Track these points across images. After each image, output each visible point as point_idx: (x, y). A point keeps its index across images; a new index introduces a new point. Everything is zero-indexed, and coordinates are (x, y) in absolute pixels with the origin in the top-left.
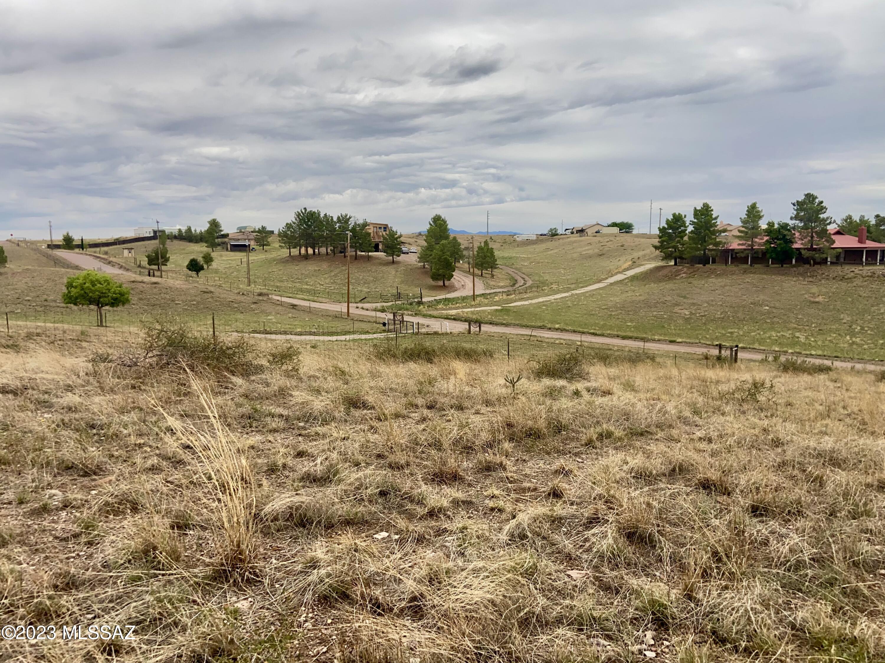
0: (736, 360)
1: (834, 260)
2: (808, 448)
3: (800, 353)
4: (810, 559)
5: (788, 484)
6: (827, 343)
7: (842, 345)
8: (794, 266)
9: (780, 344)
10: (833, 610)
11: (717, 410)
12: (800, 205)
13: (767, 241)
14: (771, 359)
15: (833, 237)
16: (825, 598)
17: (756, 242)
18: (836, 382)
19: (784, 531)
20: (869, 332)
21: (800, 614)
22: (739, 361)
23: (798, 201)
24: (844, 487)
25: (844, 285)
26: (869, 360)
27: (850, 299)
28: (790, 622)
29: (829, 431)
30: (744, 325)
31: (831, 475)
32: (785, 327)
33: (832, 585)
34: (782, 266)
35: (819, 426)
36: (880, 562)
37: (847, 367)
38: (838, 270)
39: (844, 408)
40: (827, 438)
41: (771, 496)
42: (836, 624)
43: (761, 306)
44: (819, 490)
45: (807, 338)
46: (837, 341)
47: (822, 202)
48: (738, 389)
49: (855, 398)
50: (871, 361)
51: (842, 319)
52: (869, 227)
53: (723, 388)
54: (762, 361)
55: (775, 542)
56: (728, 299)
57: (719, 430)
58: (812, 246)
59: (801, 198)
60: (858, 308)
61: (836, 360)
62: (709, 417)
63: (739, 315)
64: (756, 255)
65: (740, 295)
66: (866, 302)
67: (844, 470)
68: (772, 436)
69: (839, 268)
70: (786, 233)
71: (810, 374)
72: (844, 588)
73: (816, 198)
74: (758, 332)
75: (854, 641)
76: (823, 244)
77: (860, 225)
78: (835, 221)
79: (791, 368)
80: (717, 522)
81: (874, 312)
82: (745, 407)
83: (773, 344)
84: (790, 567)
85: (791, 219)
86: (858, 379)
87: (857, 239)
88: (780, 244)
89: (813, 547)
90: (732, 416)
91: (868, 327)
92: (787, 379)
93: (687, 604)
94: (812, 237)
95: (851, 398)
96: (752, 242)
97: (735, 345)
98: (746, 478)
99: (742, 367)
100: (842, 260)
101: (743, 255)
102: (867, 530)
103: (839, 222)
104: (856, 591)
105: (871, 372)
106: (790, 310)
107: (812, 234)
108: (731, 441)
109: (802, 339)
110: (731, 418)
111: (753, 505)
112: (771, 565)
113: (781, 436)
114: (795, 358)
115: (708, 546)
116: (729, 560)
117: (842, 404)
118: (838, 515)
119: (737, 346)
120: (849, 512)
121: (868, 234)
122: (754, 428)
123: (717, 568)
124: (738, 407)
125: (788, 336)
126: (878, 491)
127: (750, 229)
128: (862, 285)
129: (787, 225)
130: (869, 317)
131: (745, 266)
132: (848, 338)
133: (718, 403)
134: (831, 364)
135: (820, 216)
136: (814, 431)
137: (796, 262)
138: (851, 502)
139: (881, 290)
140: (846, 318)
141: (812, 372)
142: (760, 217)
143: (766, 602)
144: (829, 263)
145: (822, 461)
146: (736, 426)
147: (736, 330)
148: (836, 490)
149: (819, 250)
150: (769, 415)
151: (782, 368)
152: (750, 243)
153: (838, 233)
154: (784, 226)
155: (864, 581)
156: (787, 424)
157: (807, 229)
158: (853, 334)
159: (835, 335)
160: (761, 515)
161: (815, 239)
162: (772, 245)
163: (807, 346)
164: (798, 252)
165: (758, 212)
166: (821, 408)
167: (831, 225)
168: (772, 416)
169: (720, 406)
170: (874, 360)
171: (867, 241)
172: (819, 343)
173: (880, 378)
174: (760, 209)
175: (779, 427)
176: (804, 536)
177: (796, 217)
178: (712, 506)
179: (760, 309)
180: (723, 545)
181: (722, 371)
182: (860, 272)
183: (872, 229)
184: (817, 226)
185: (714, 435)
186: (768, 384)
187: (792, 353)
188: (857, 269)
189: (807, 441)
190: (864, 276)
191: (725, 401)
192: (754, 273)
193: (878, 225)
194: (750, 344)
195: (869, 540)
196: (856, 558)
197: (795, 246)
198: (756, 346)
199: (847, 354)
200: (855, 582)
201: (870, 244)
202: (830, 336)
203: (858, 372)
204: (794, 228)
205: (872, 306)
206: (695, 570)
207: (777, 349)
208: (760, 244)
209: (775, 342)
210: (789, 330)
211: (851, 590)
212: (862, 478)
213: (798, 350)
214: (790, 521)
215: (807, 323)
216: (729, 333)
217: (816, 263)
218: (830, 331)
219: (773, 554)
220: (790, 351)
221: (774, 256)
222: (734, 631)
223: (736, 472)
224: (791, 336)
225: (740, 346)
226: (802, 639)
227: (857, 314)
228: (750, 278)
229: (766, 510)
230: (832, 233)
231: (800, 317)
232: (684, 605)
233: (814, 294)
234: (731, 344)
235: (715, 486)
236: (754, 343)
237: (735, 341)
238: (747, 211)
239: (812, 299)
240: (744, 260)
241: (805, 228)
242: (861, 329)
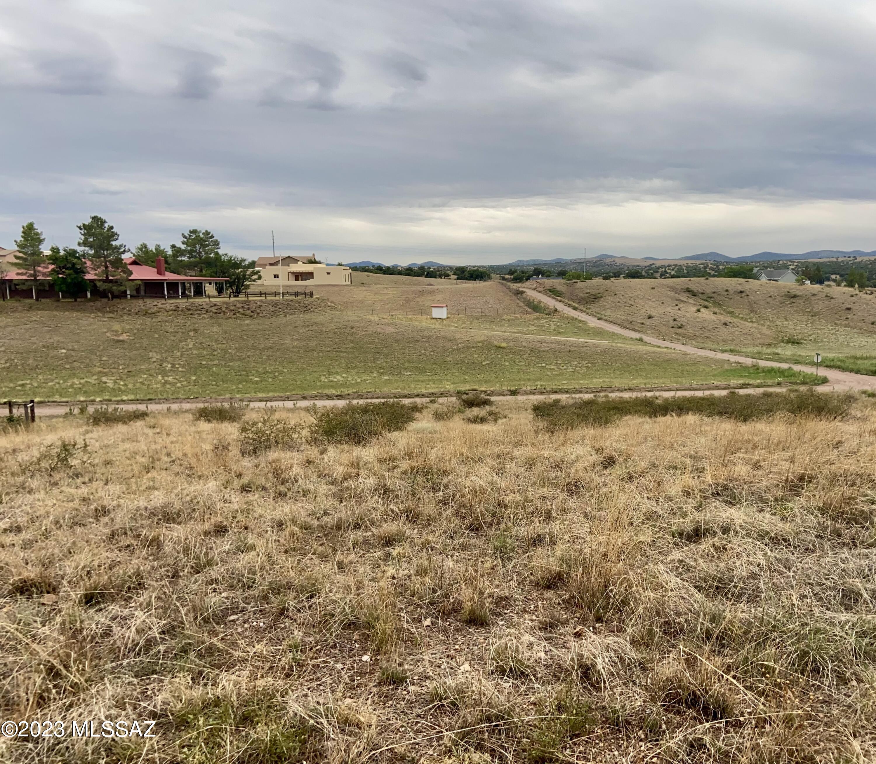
0: (33, 419)
1: (135, 293)
2: (138, 509)
3: (110, 400)
4: (160, 633)
5: (122, 556)
6: (138, 385)
7: (155, 386)
8: (90, 300)
9: (85, 392)
10: (192, 679)
11: (22, 488)
12: (87, 229)
13: (53, 270)
14: (76, 411)
15: (129, 267)
16: (182, 669)
17: (39, 271)
18: (154, 427)
19: (126, 612)
20: (180, 369)
21: (160, 699)
22: (37, 420)
23: (84, 225)
24: (183, 542)
25: (148, 321)
26: (184, 399)
27: (156, 336)
28: (151, 711)
29: (157, 485)
30: (38, 374)
31: (167, 533)
32: (89, 371)
33: (186, 652)
34: (76, 301)
35: (145, 482)
36: (228, 609)
37: (163, 410)
38: (139, 304)
39: (168, 455)
40: (156, 493)
41: (106, 577)
42: (197, 693)
43: (56, 348)
44: (158, 553)
45: (115, 382)
46: (149, 383)
47: (112, 228)
48: (44, 456)
49: (177, 442)
50: (187, 399)
51: (152, 358)
52: (166, 257)
53: (23, 457)
54: (66, 416)
55: (119, 628)
56: (12, 342)
57: (28, 513)
58: (107, 276)
59: (88, 221)
60: (166, 346)
61: (151, 403)
62: (12, 500)
63: (31, 361)
64: (41, 288)
65: (27, 337)
66: (172, 338)
67: (180, 523)
68: (95, 505)
69: (140, 302)
70: (75, 261)
71: (125, 423)
72: (199, 650)
73: (105, 222)
74: (57, 381)
75: (217, 702)
76: (119, 275)
77: (157, 255)
78: (129, 250)
79: (103, 420)
80: (46, 630)
81: (183, 348)
82: (57, 476)
83: (76, 394)
84: (140, 650)
85: (79, 244)
86: (177, 421)
87: (155, 270)
88: (69, 275)
89: (161, 619)
90: (42, 492)
91: (179, 364)
92: (101, 434)
93: (23, 747)
94: (106, 267)
95: (172, 442)
96: (35, 271)
97: (29, 400)
98: (73, 565)
99: (43, 425)
100: (142, 293)
101: (24, 287)
102: (212, 580)
103: (134, 251)
104: (211, 649)
105: (187, 411)
106: (92, 352)
107: (106, 263)
108: (47, 523)
109: (110, 384)
110: (41, 495)
111: (87, 594)
112: (118, 656)
113: (105, 503)
114: (105, 406)
115: (39, 664)
116: (68, 671)
117: (164, 451)
118: (181, 574)
119: (32, 401)
120: (192, 567)
121: (166, 265)
122: (72, 501)
123: (55, 686)
124: (47, 478)
125: (93, 382)
126: (216, 536)
127: (29, 255)
128: (167, 319)
129: (75, 252)
130: (179, 354)
131: (28, 301)
132: (160, 377)
133: (21, 479)
134: (146, 409)
135: (111, 243)
136: (141, 489)
137: (91, 295)
138: (192, 557)
139: (187, 325)
140: (155, 356)
141: (126, 420)
142: (41, 241)
143: (121, 701)
144: (129, 296)
145: (156, 520)
146: (50, 504)
147: (28, 382)
148: (175, 548)
149: (115, 282)
150: (87, 480)
151: (91, 421)
152: (32, 272)
153: (134, 263)
154: (72, 253)
155: (217, 635)
156: (110, 486)
157: (99, 257)
158: (165, 373)
159: (145, 376)
160: (98, 603)
161: (110, 269)
162: (60, 276)
163: (116, 391)
164: (92, 284)
165: (37, 234)
166: (143, 460)
167: (126, 254)
168: (90, 480)
169: (24, 483)
170: (188, 398)
171: (166, 273)
172: (130, 386)
173: (198, 416)
174: (39, 231)
175: (101, 493)
176: (150, 610)
177: (85, 243)
178: (35, 611)
179: (55, 352)
180: (59, 656)
181: (18, 435)
182: (164, 306)
183: (170, 260)
184: (111, 255)
185: (22, 520)
186: (80, 443)
187: (101, 401)
188: (160, 303)
189: (136, 503)
190: (167, 309)
191: (29, 474)
192: (43, 309)
193: (175, 256)
194: (49, 397)
195: (215, 591)
196: (206, 614)
197: (88, 277)
198: (57, 398)
199: (161, 394)
200: (209, 639)
201: (169, 276)
202: (141, 377)
203: (175, 413)
204: (84, 256)
205: (181, 341)
206: (28, 700)
207: (82, 399)
208: (44, 274)
209: (79, 391)
210: (93, 375)
211: (206, 650)
212: (200, 527)
213: (107, 397)
214: (131, 598)
215: (113, 366)
216: (20, 386)
217: (114, 297)
218: (140, 371)
219: (119, 643)
220: (98, 399)
221: (64, 288)
222: (90, 752)
223: (59, 560)
224: (96, 382)
225: (36, 400)
226: (165, 724)
227: (166, 351)
228: (37, 316)
229: (102, 595)
230: (128, 262)
231: (104, 359)
232: (20, 751)
233: (117, 331)
234: (24, 400)
235: (35, 586)
236: (54, 395)
237: (28, 395)
238: (23, 232)
239: (116, 338)
240: (28, 294)
241: (97, 255)
242: (172, 367)
